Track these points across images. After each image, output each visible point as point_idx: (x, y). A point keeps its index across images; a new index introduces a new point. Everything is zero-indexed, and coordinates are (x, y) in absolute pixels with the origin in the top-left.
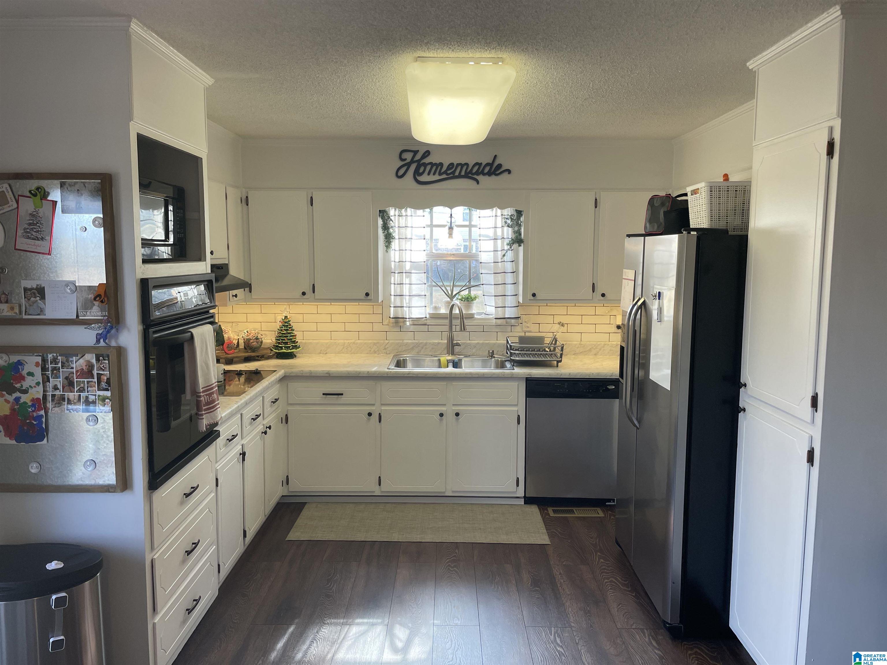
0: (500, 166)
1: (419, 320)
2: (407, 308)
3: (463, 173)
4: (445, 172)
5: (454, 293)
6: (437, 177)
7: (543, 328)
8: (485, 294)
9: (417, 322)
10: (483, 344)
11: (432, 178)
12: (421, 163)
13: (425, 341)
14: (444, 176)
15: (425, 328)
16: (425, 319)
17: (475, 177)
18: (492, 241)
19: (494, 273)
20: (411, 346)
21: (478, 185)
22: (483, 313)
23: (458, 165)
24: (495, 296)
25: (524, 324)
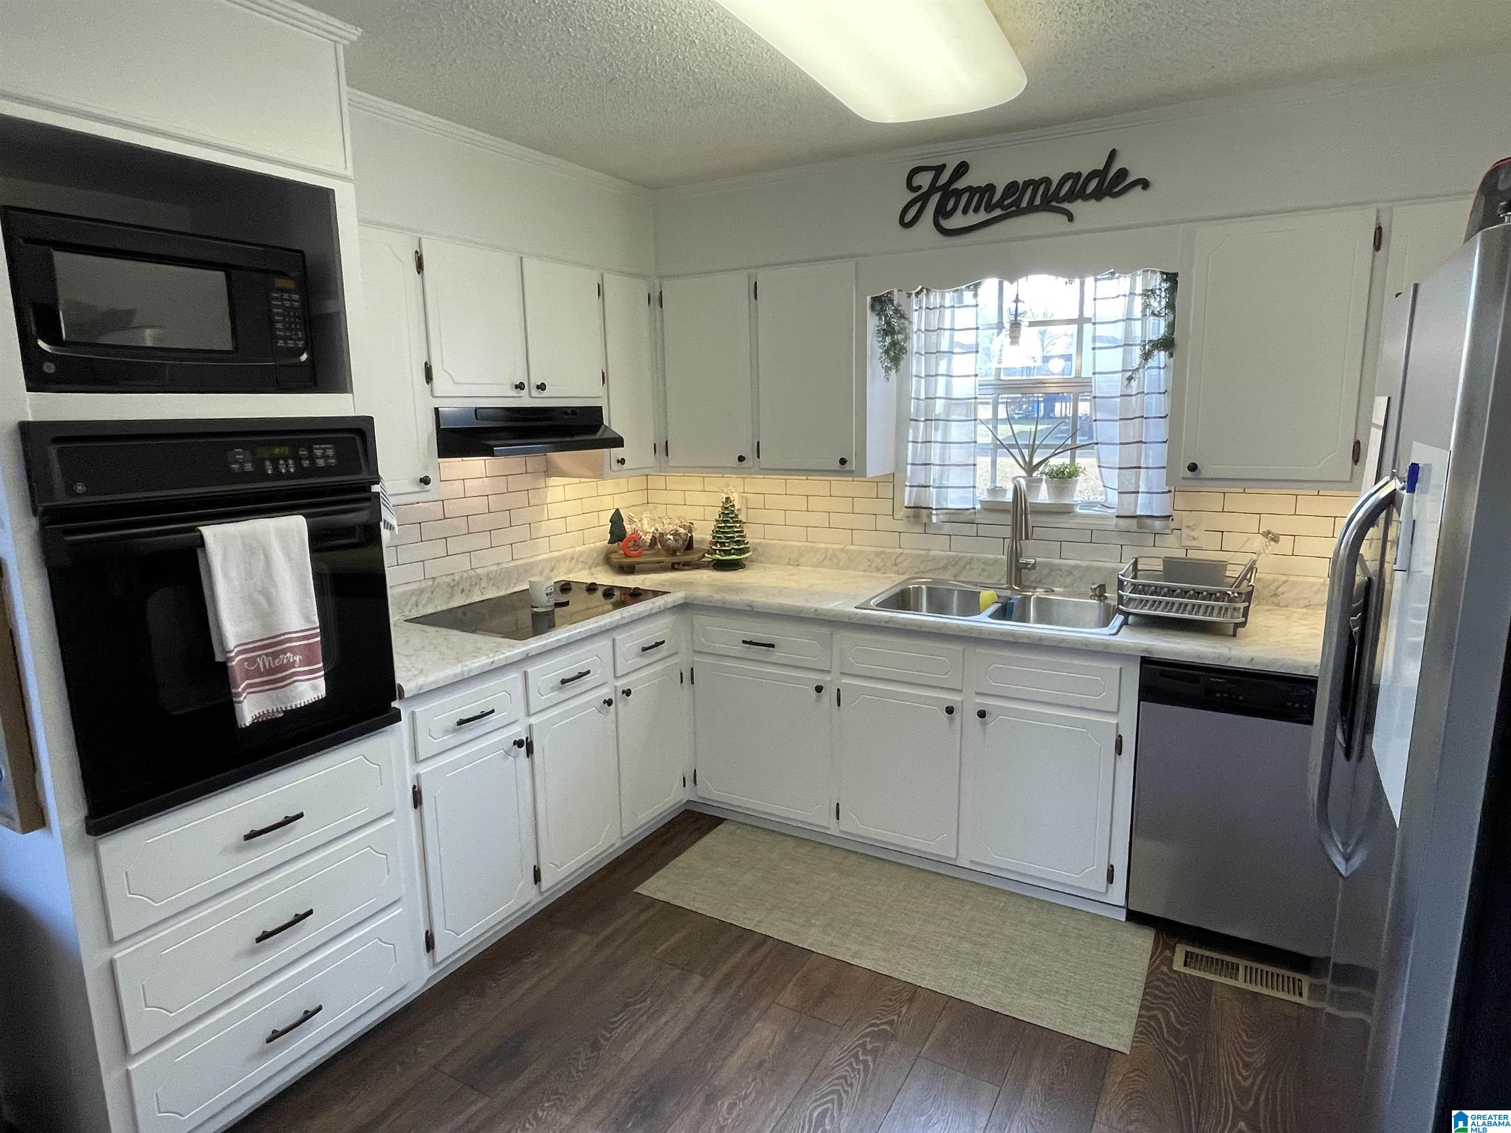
0: (1123, 173)
1: (961, 514)
2: (935, 490)
3: (1038, 202)
4: (1000, 204)
5: (1036, 461)
6: (983, 216)
7: (1230, 541)
8: (1102, 465)
9: (956, 516)
10: (1087, 568)
11: (973, 219)
12: (951, 188)
13: (969, 555)
14: (998, 212)
15: (970, 529)
16: (972, 511)
17: (1066, 205)
18: (1121, 350)
19: (1121, 419)
20: (942, 564)
21: (1072, 224)
22: (1099, 503)
23: (1027, 184)
24: (1120, 468)
25: (1185, 531)
